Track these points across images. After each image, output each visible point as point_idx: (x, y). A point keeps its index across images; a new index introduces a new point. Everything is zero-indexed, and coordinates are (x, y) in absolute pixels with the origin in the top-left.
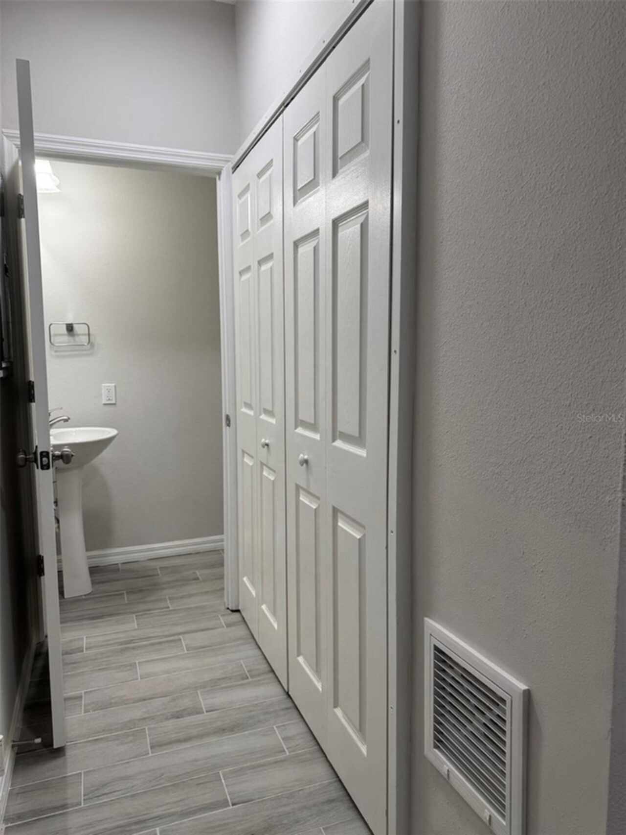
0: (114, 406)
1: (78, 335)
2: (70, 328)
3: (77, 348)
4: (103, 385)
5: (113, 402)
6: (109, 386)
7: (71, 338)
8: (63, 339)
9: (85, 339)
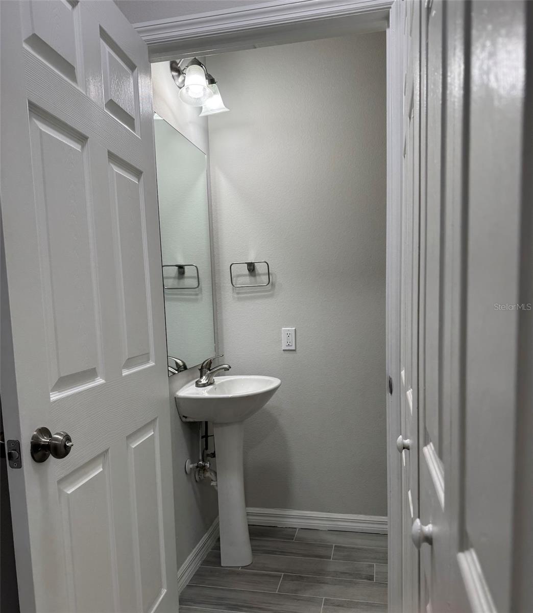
0: (294, 352)
1: (259, 275)
2: (251, 267)
3: (259, 289)
4: (283, 329)
5: (293, 348)
6: (289, 330)
7: (253, 278)
8: (245, 280)
9: (265, 279)
